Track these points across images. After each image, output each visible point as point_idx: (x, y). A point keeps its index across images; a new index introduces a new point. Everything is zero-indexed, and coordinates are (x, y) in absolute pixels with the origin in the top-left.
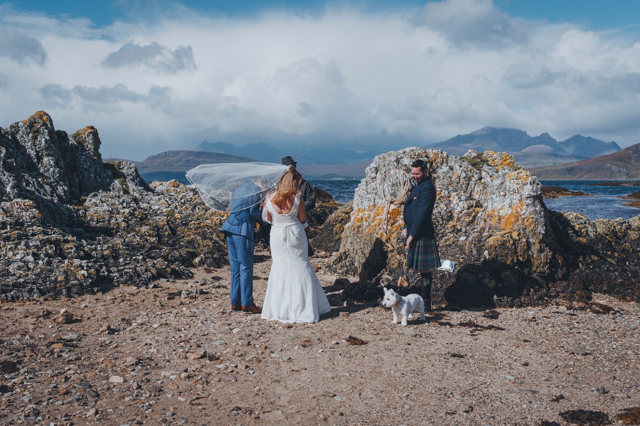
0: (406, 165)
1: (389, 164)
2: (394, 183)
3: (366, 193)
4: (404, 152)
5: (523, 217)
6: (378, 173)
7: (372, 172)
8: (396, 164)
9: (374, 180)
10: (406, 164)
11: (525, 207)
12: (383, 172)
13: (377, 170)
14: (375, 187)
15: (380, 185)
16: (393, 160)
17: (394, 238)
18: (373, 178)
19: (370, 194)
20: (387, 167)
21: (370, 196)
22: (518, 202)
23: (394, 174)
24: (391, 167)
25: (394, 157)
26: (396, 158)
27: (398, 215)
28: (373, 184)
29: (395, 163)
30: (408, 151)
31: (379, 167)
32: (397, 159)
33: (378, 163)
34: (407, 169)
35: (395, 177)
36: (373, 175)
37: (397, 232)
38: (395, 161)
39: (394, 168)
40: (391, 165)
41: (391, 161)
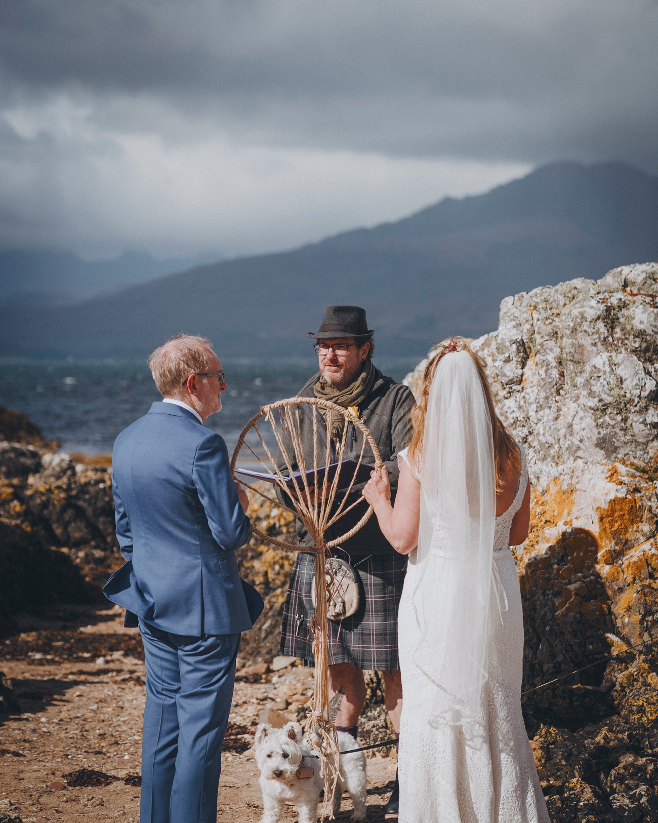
0: (641, 334)
1: (574, 330)
2: (608, 399)
4: (626, 285)
6: (530, 363)
7: (508, 360)
8: (603, 329)
9: (515, 387)
10: (642, 327)
12: (551, 357)
13: (525, 351)
15: (541, 407)
16: (591, 313)
17: (629, 609)
18: (511, 382)
20: (567, 342)
23: (608, 370)
24: (586, 341)
25: (593, 303)
26: (602, 307)
27: (632, 522)
29: (600, 325)
30: (640, 279)
31: (531, 340)
32: (609, 309)
33: (527, 326)
34: (647, 350)
35: (613, 380)
36: (512, 370)
37: (638, 586)
38: (598, 318)
39: (595, 344)
40: (585, 331)
41: (583, 317)
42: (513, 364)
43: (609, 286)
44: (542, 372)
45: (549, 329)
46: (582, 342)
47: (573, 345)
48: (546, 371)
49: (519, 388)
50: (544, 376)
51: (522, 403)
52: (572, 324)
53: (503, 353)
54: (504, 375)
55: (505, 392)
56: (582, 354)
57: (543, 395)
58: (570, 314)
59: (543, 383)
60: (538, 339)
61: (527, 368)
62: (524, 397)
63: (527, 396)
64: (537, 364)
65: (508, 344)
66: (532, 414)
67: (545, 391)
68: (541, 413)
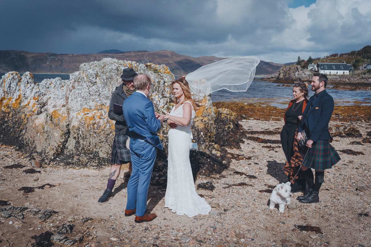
3: (89, 95)
5: (206, 108)
6: (97, 78)
7: (93, 78)
8: (117, 72)
11: (207, 101)
14: (97, 90)
16: (114, 68)
18: (95, 83)
19: (92, 95)
21: (93, 97)
22: (203, 98)
24: (113, 74)
26: (116, 67)
28: (94, 87)
29: (116, 71)
33: (96, 71)
38: (116, 69)
39: (115, 75)
40: (113, 72)
41: (112, 69)
42: (94, 79)
43: (111, 62)
44: (102, 80)
45: (101, 71)
46: (112, 74)
47: (110, 75)
48: (103, 80)
49: (96, 84)
50: (103, 81)
51: (97, 87)
52: (109, 70)
53: (92, 76)
54: (93, 81)
55: (92, 85)
56: (112, 77)
57: (103, 85)
58: (108, 68)
59: (103, 83)
60: (99, 74)
61: (97, 79)
62: (97, 86)
63: (98, 86)
64: (100, 79)
65: (93, 74)
66: (100, 89)
67: (104, 85)
68: (103, 89)
